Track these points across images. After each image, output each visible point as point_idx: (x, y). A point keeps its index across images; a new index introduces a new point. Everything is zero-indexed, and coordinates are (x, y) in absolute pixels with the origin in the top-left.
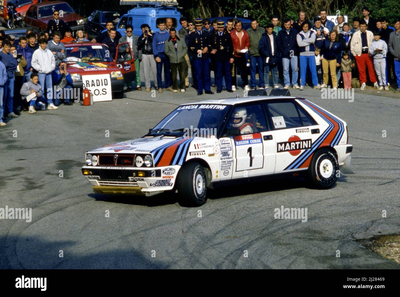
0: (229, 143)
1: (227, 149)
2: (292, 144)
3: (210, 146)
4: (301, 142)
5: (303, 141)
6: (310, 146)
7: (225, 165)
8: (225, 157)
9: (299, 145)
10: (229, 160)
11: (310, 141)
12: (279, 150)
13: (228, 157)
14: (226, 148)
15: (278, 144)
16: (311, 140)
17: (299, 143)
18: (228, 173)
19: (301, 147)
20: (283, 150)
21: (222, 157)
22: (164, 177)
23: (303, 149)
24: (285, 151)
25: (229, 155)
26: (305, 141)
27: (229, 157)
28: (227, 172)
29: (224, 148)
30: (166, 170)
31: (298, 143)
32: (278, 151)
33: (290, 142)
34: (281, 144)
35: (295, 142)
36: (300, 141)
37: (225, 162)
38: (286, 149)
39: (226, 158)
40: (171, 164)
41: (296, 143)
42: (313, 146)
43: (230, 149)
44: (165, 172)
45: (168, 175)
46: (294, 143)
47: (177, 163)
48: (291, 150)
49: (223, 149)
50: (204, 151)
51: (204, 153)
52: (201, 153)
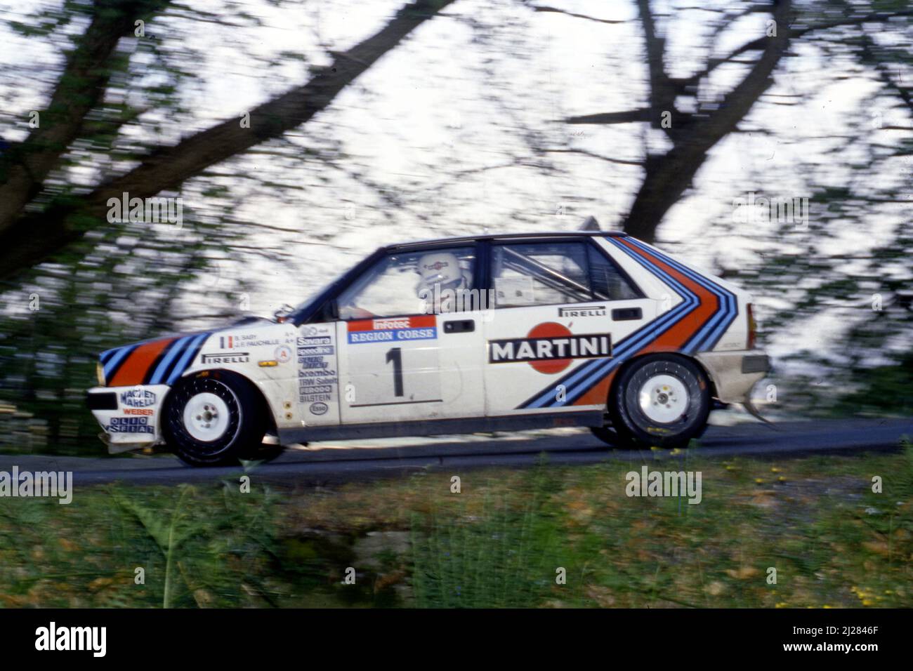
0: (329, 337)
1: (320, 350)
2: (540, 343)
3: (267, 343)
4: (574, 341)
5: (578, 337)
6: (604, 351)
7: (312, 390)
8: (314, 370)
9: (567, 348)
10: (323, 378)
11: (604, 340)
12: (496, 358)
13: (321, 370)
14: (314, 348)
15: (491, 342)
16: (608, 336)
17: (566, 341)
18: (326, 409)
19: (574, 352)
20: (511, 357)
21: (304, 371)
22: (127, 412)
23: (579, 356)
24: (516, 360)
25: (324, 365)
26: (588, 337)
27: (327, 369)
28: (322, 405)
29: (310, 348)
30: (131, 394)
31: (561, 343)
32: (492, 361)
33: (532, 340)
34: (502, 343)
35: (550, 339)
36: (570, 337)
37: (312, 382)
38: (520, 356)
39: (318, 372)
40: (146, 381)
41: (555, 342)
42: (615, 352)
43: (327, 350)
44: (128, 398)
45: (136, 408)
46: (547, 343)
47: (163, 381)
48: (537, 359)
49: (307, 351)
50: (246, 354)
51: (244, 358)
52: (237, 358)
